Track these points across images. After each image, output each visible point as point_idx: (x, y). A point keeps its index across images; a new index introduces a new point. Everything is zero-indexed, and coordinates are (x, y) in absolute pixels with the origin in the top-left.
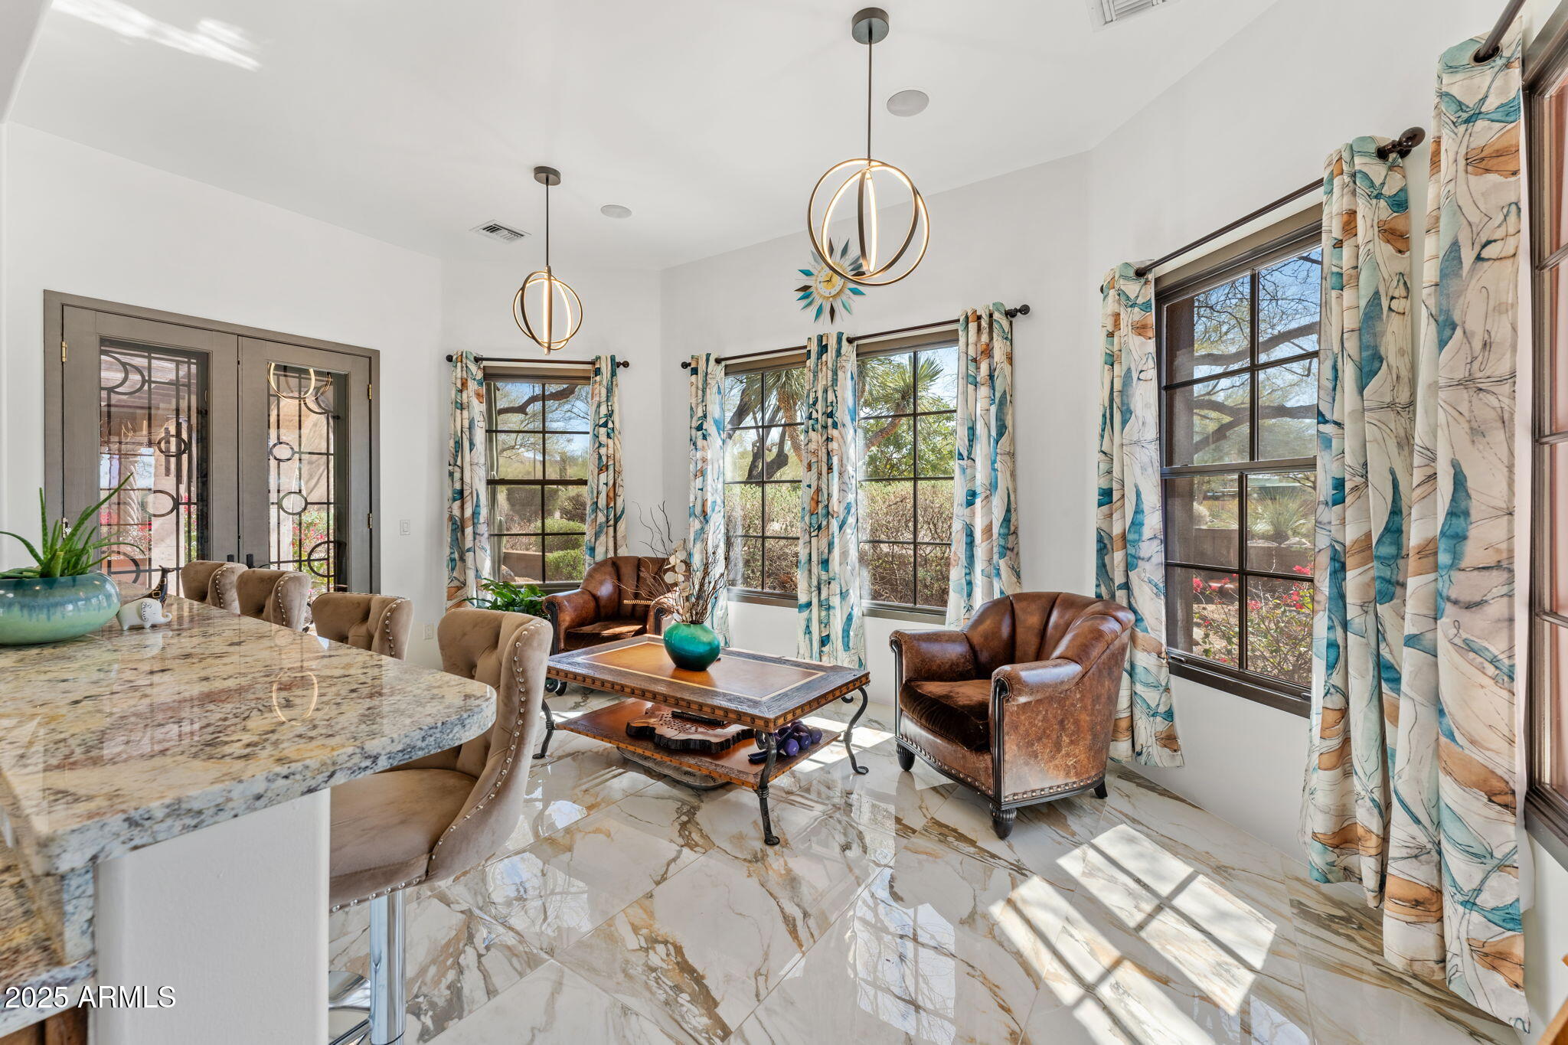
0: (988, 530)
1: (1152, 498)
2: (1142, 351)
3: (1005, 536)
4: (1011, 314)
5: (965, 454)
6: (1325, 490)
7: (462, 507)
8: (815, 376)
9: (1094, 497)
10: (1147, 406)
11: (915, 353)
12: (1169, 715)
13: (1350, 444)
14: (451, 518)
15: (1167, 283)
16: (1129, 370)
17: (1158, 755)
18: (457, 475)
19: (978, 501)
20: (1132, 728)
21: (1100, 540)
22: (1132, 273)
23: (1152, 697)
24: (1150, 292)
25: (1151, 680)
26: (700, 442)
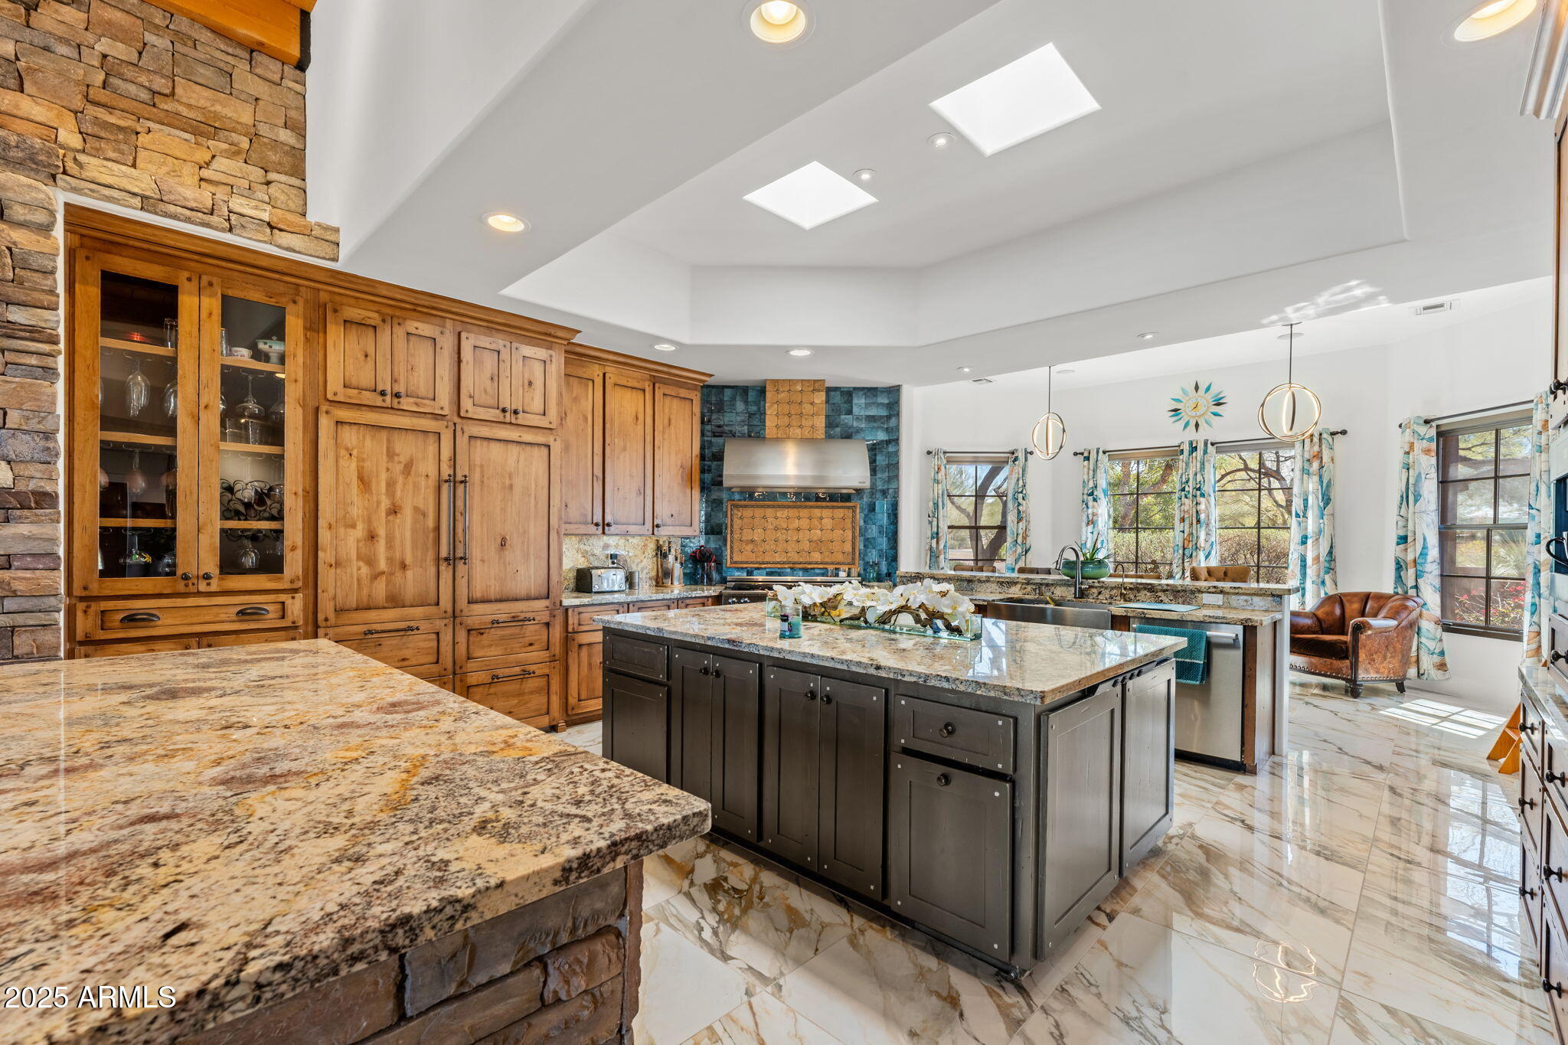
0: (1317, 559)
1: (1433, 541)
2: (1427, 464)
3: (1330, 562)
4: (1333, 434)
5: (1301, 514)
6: (1532, 538)
7: (938, 542)
8: (1187, 464)
9: (1395, 540)
10: (1430, 492)
11: (1260, 454)
12: (1442, 653)
14: (931, 548)
15: (1443, 429)
16: (1420, 474)
17: (1435, 674)
18: (935, 523)
19: (1310, 541)
20: (1418, 661)
21: (1398, 563)
22: (1422, 422)
23: (1431, 645)
24: (1433, 432)
25: (1431, 636)
26: (1091, 503)
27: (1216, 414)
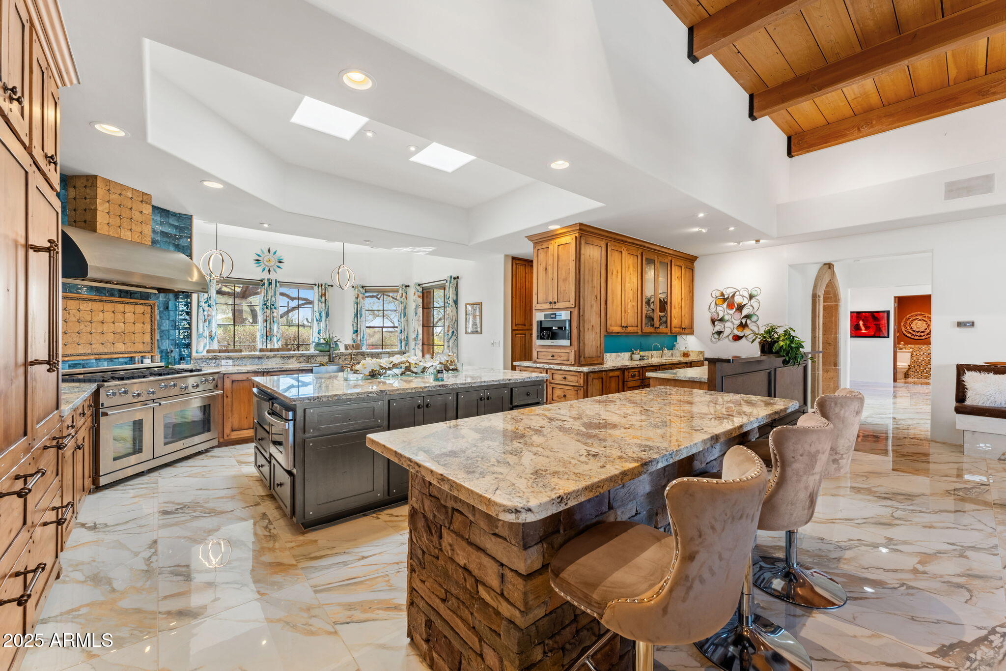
4: (328, 286)
5: (319, 320)
6: (399, 331)
8: (267, 291)
9: (352, 331)
13: (403, 325)
16: (362, 307)
22: (361, 287)
24: (364, 291)
27: (278, 267)
